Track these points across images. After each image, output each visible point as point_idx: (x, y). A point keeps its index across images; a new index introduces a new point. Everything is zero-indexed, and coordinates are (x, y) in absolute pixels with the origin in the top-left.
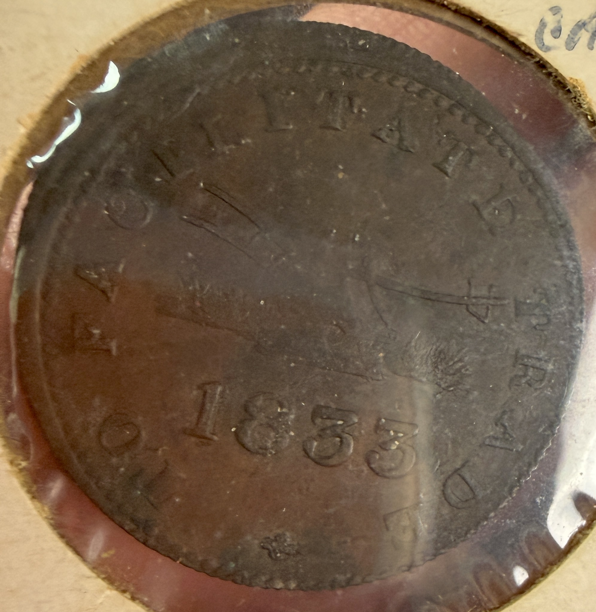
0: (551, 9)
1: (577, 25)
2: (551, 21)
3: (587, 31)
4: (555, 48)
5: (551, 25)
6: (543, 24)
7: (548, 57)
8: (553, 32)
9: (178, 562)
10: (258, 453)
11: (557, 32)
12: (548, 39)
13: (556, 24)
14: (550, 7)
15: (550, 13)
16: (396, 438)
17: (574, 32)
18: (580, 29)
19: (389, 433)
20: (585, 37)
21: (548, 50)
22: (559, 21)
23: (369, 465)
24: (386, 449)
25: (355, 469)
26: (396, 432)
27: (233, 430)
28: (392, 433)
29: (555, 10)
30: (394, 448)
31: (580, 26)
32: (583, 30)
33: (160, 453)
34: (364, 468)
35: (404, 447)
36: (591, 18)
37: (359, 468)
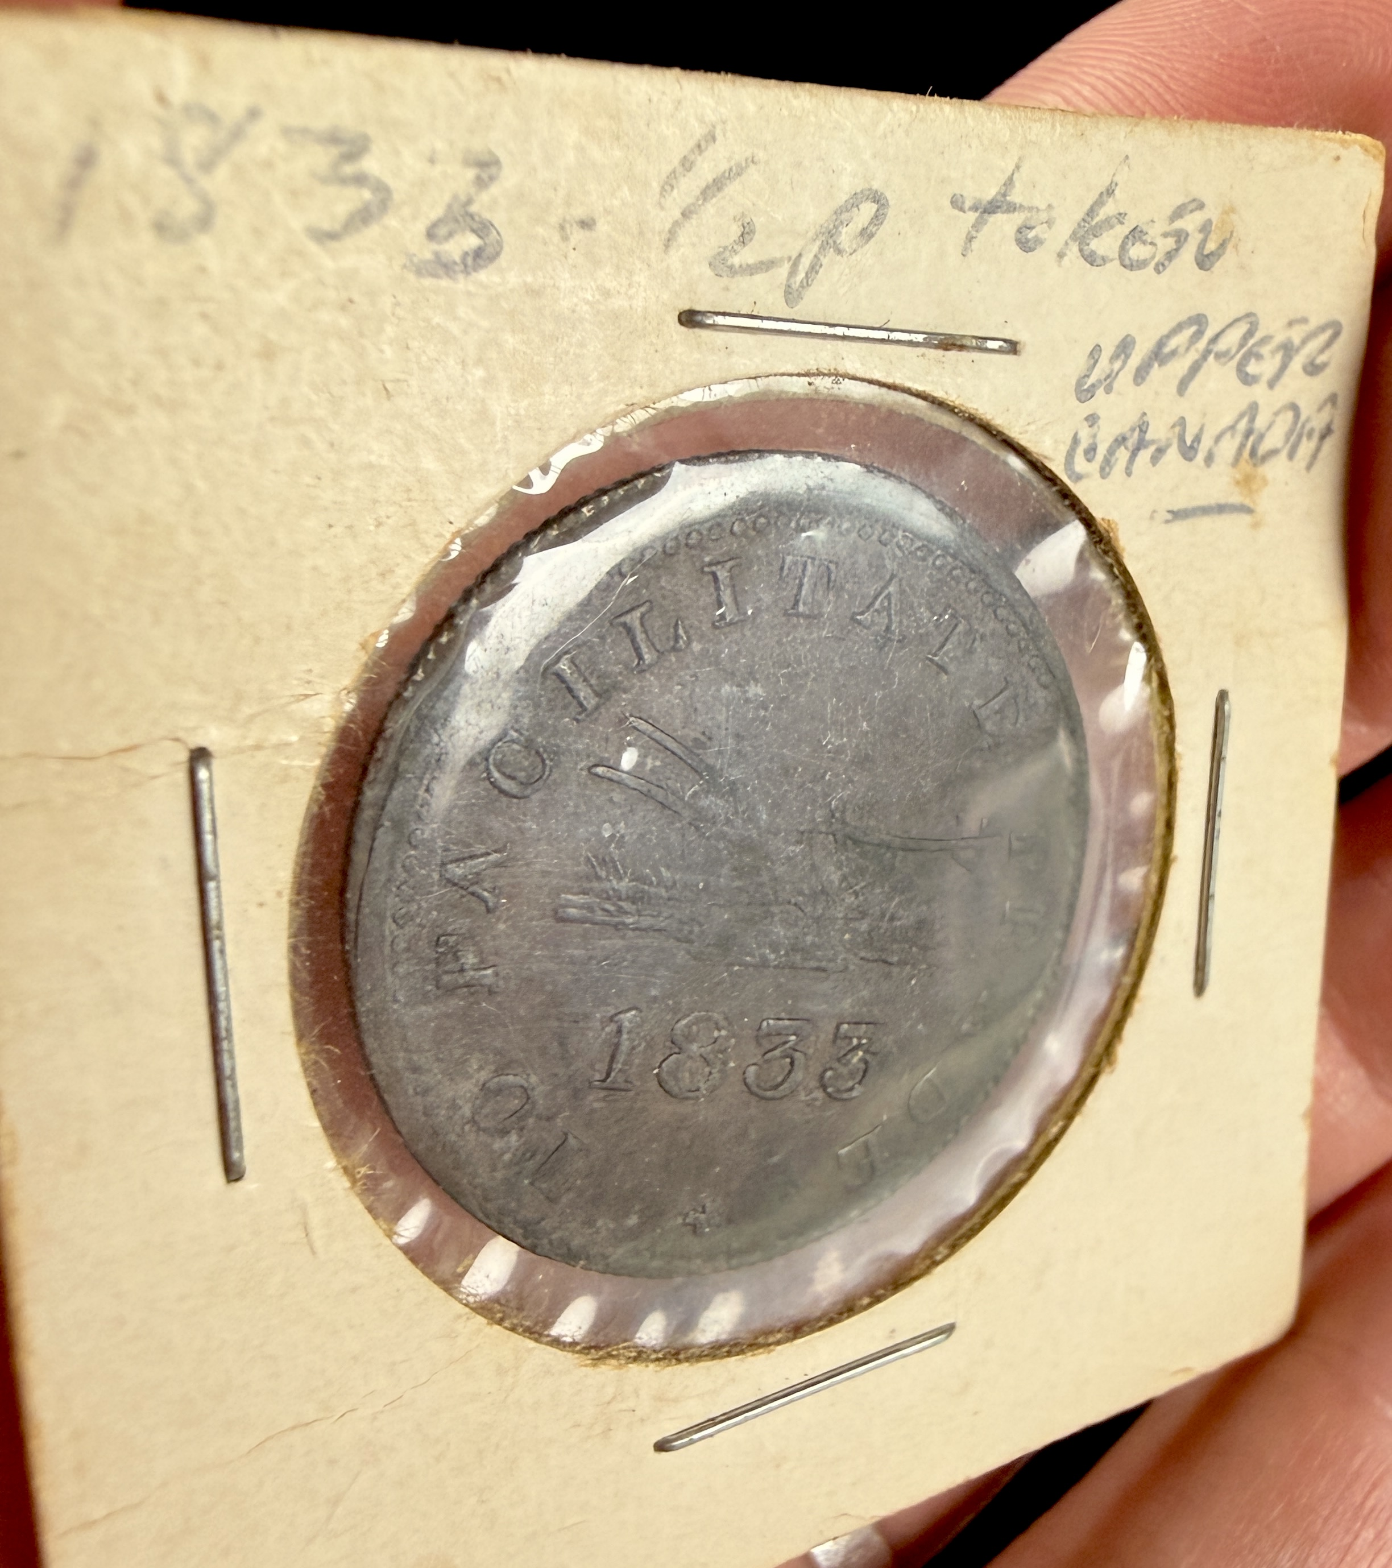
0: (1086, 419)
1: (1116, 440)
2: (1085, 435)
3: (1126, 448)
4: (1087, 476)
5: (1084, 444)
6: (1076, 441)
7: (1076, 489)
8: (1086, 452)
9: (578, 1268)
10: (687, 1098)
11: (1090, 452)
12: (1080, 464)
13: (1091, 441)
14: (1085, 416)
15: (1086, 424)
16: (859, 1046)
17: (1111, 452)
18: (1119, 446)
19: (851, 1042)
20: (1123, 455)
21: (1078, 478)
22: (1095, 436)
23: (825, 1090)
24: (845, 1065)
25: (808, 1098)
26: (859, 1038)
27: (655, 1072)
28: (855, 1041)
29: (1092, 419)
30: (855, 1060)
31: (1121, 440)
32: (1122, 448)
33: (559, 1122)
34: (819, 1094)
35: (868, 1057)
36: (1133, 430)
37: (813, 1096)
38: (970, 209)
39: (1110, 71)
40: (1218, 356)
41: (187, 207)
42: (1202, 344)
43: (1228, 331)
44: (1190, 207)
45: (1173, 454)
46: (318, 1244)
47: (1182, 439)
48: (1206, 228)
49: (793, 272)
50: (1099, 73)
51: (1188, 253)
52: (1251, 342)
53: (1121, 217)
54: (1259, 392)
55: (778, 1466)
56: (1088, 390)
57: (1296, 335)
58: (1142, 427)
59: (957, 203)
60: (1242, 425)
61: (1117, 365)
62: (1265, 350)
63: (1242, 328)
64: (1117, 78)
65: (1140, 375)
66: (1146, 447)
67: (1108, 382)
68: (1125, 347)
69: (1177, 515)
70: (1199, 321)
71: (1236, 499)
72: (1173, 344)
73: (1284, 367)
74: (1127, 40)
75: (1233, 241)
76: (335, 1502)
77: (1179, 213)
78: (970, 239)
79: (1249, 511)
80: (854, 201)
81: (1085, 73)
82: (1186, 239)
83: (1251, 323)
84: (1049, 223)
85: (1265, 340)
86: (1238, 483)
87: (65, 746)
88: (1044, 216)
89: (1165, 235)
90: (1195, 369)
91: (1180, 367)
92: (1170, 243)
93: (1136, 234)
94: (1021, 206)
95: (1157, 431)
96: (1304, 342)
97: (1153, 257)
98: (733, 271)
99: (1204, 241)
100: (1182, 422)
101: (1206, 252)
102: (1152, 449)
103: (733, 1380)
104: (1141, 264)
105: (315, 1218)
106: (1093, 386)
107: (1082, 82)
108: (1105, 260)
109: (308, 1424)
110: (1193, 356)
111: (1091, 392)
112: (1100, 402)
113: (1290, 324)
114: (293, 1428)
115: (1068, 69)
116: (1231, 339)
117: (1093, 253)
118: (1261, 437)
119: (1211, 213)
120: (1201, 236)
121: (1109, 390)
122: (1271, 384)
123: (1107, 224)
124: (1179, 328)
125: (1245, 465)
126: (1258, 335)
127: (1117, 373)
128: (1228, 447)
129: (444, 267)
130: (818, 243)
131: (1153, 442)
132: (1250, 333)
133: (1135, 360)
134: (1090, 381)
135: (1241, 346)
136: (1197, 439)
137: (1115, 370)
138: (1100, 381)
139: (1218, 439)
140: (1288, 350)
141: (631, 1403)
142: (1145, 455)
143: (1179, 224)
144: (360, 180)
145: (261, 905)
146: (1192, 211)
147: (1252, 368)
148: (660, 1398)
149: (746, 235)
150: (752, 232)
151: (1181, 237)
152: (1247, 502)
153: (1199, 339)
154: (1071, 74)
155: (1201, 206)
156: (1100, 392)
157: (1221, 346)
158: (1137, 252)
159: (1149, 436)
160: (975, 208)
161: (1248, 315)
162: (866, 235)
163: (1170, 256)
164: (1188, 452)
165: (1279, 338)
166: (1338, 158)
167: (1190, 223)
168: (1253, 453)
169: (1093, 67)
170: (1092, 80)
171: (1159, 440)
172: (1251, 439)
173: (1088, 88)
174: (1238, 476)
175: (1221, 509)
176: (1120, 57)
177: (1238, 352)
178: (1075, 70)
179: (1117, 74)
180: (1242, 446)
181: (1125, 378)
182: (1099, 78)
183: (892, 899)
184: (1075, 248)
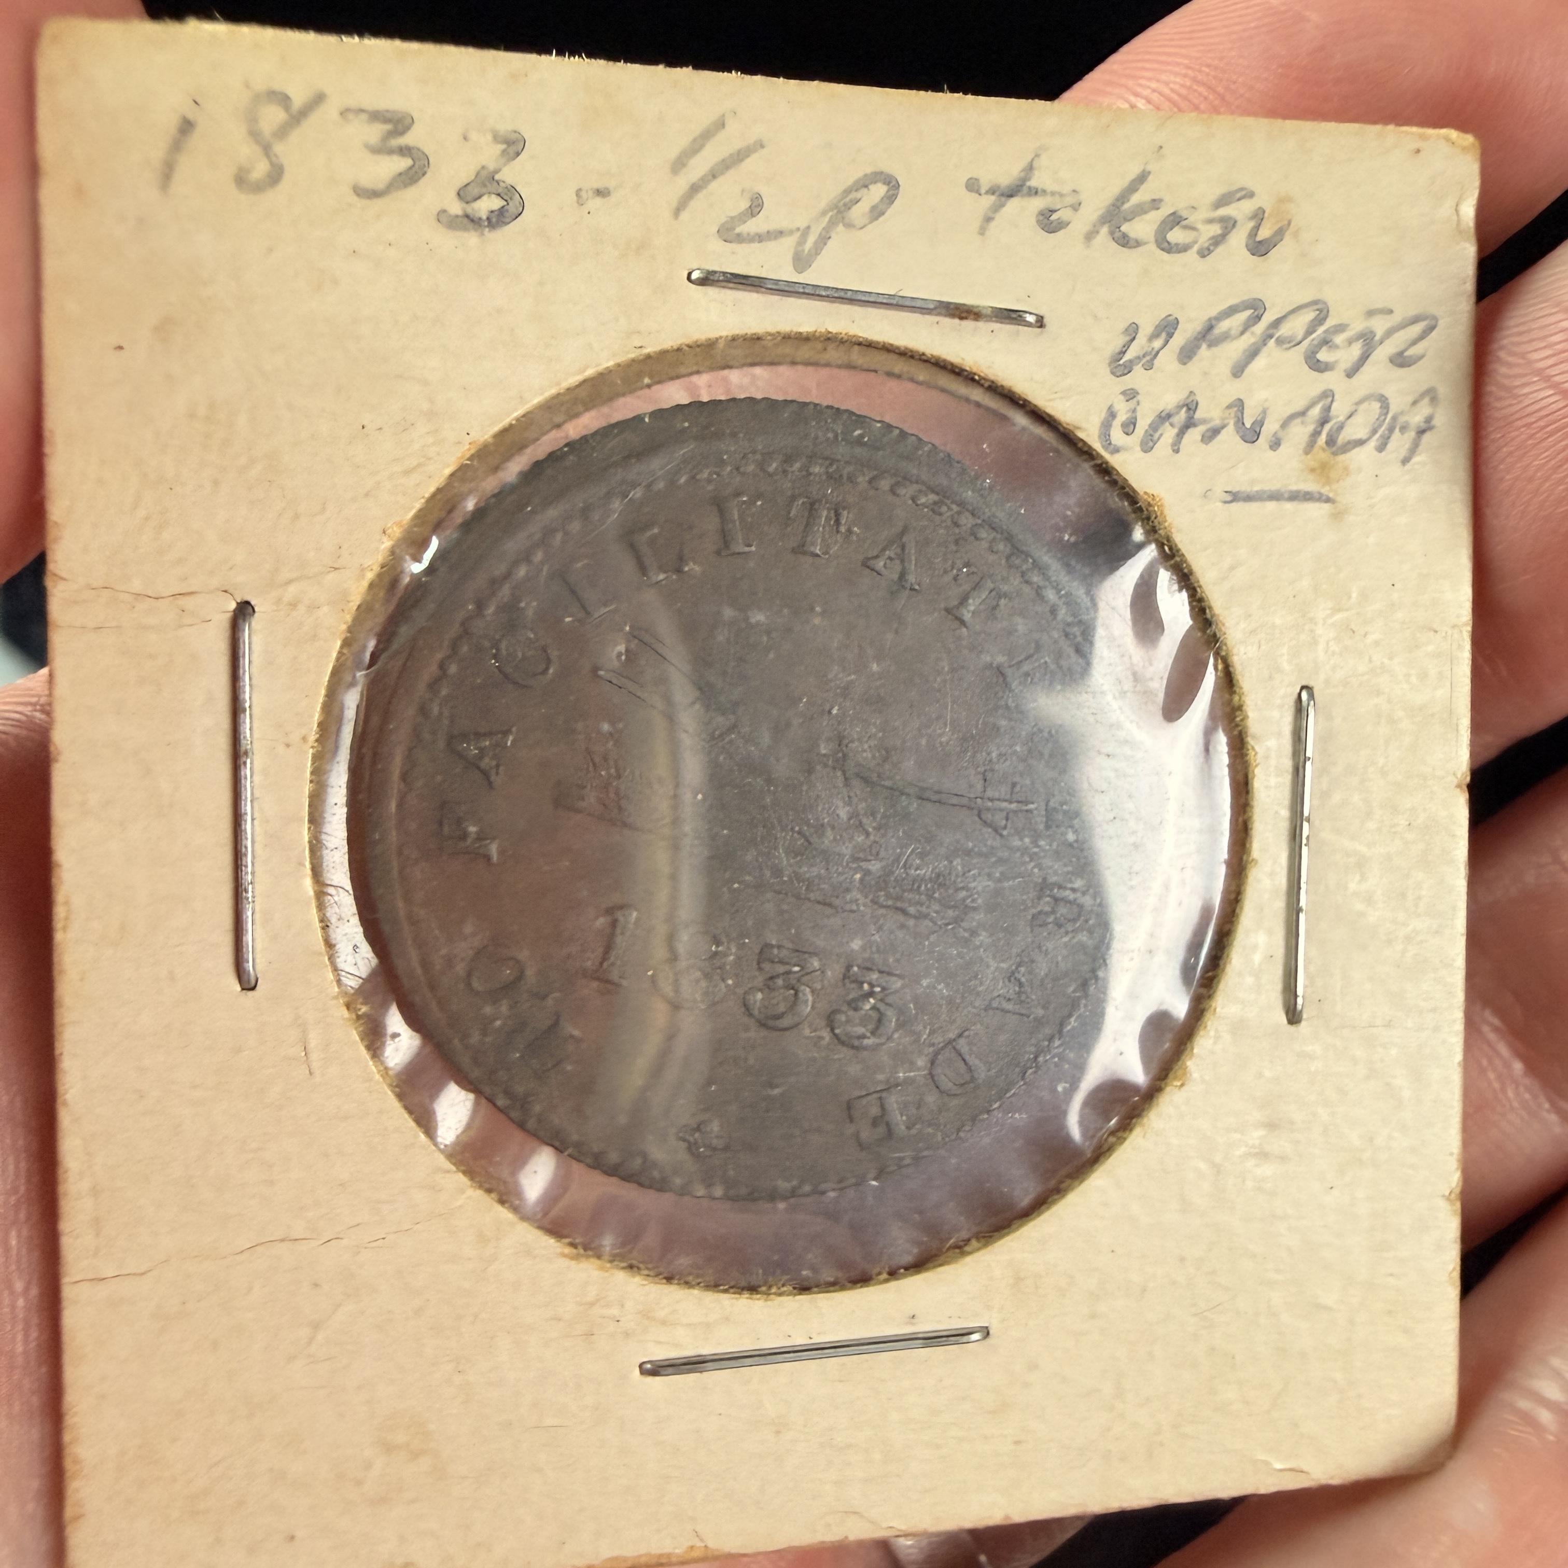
0: (1123, 394)
1: (1159, 416)
2: (1123, 410)
3: (1172, 425)
4: (1125, 449)
5: (1122, 417)
6: (1112, 415)
7: (1115, 461)
8: (1124, 426)
9: (565, 1154)
10: (682, 1007)
11: (1130, 426)
12: (1117, 435)
13: (1130, 415)
14: (1121, 390)
15: (1122, 397)
16: (871, 994)
17: (1154, 427)
18: (1163, 423)
19: (861, 987)
20: (1168, 433)
21: (1116, 450)
22: (1134, 411)
23: (832, 1030)
24: (856, 1009)
25: (813, 1034)
26: (872, 985)
27: (650, 973)
28: (866, 986)
29: (1131, 395)
30: (867, 1007)
31: (1164, 418)
32: (1167, 424)
33: (550, 1002)
34: (826, 1034)
35: (882, 1007)
36: (1179, 407)
37: (818, 1033)
38: (987, 193)
39: (1167, 84)
40: (1280, 342)
41: (261, 169)
42: (1260, 328)
43: (1291, 317)
44: (1238, 195)
45: (1229, 435)
46: (315, 1065)
47: (1240, 422)
48: (1259, 216)
49: (802, 242)
50: (1154, 85)
51: (1238, 239)
52: (1321, 330)
53: (1155, 204)
54: (1333, 380)
55: (778, 1432)
56: (1124, 365)
57: (1379, 326)
58: (1191, 406)
59: (972, 186)
60: (1316, 412)
61: (1157, 344)
62: (1339, 339)
63: (1309, 316)
64: (1172, 90)
65: (1187, 354)
66: (1195, 425)
67: (1149, 360)
68: (1168, 327)
69: (1235, 497)
70: (1256, 308)
71: (1310, 486)
72: (1224, 326)
73: (1364, 358)
74: (1183, 51)
75: (1292, 228)
76: (316, 1326)
77: (1224, 200)
78: (988, 220)
79: (1328, 500)
80: (864, 183)
81: (1140, 85)
82: (1234, 226)
83: (1320, 310)
84: (1076, 207)
85: (1340, 328)
86: (1313, 470)
87: (137, 585)
88: (1070, 200)
89: (1210, 221)
90: (1253, 353)
91: (1235, 349)
92: (1216, 229)
93: (1175, 220)
94: (1044, 191)
95: (1210, 411)
96: (1389, 333)
97: (1195, 242)
98: (740, 239)
99: (1257, 228)
100: (1239, 405)
101: (1259, 238)
102: (1201, 429)
103: (727, 1319)
104: (1183, 249)
105: (314, 1040)
106: (1131, 361)
107: (1136, 95)
108: (1138, 244)
109: (296, 1240)
110: (1247, 340)
111: (1128, 369)
112: (1138, 378)
113: (1371, 313)
114: (282, 1240)
115: (1123, 81)
116: (1296, 326)
117: (1125, 236)
118: (1341, 427)
119: (1263, 200)
120: (1251, 224)
121: (1149, 366)
122: (1351, 373)
123: (1141, 210)
124: (1231, 311)
125: (1320, 454)
126: (1330, 323)
127: (1158, 353)
128: (1300, 432)
129: (472, 221)
130: (827, 219)
131: (1204, 421)
132: (1320, 320)
133: (1179, 340)
134: (1128, 356)
135: (1310, 331)
136: (1260, 423)
137: (1156, 349)
138: (1138, 358)
139: (1285, 424)
140: (1368, 341)
141: (615, 1311)
142: (1194, 434)
143: (1223, 212)
144: (404, 151)
145: (288, 745)
146: (1239, 199)
147: (1323, 355)
148: (646, 1315)
149: (756, 206)
150: (761, 206)
151: (1229, 225)
152: (1325, 490)
153: (1255, 323)
154: (1126, 87)
155: (1251, 195)
156: (1138, 369)
157: (1284, 330)
158: (1176, 236)
159: (1198, 415)
160: (992, 191)
161: (1315, 302)
162: (877, 213)
163: (1217, 241)
164: (1251, 435)
165: (1358, 326)
166: (1418, 151)
167: (1240, 210)
168: (1331, 442)
169: (1150, 79)
170: (1146, 92)
171: (1211, 420)
172: (1327, 427)
173: (1143, 101)
174: (1313, 464)
175: (1295, 497)
176: (1177, 69)
177: (1304, 338)
178: (1130, 83)
179: (1172, 85)
180: (1316, 434)
181: (1167, 359)
182: (1154, 91)
183: (907, 846)
184: (1105, 230)
